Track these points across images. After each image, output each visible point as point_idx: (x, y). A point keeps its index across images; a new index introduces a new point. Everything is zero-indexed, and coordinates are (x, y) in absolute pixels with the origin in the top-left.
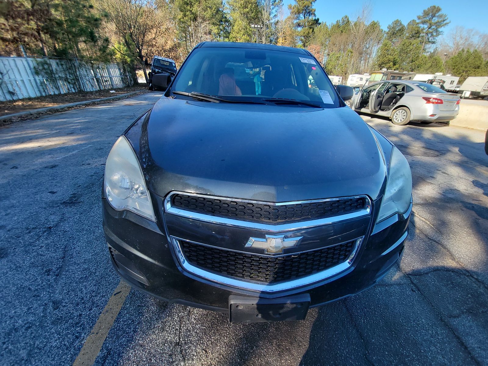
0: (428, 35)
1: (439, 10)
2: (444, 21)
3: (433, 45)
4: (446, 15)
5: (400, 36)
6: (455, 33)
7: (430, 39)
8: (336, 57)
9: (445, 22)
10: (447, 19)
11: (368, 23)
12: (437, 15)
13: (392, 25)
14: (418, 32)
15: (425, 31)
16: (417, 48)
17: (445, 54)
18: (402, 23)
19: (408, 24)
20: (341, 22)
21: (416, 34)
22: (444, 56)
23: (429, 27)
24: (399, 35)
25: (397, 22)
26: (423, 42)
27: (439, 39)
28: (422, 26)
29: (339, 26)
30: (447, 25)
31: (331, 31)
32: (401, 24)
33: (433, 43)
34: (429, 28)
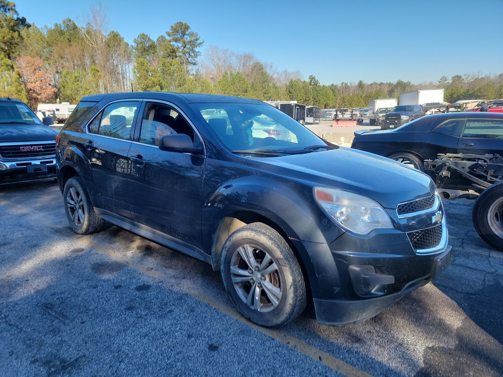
0: (185, 55)
1: (187, 28)
2: (197, 40)
3: (194, 66)
4: (197, 33)
5: (154, 53)
6: (211, 53)
7: (190, 59)
8: (73, 77)
9: (198, 42)
10: (199, 39)
11: (106, 34)
12: (187, 32)
13: (139, 40)
14: (174, 51)
15: (180, 50)
16: (180, 70)
17: (211, 77)
18: (151, 38)
19: (157, 40)
20: (63, 26)
21: (172, 53)
22: (211, 79)
23: (184, 45)
24: (152, 52)
25: (143, 37)
26: (183, 63)
27: (198, 59)
28: (175, 44)
29: (61, 33)
30: (202, 45)
31: (48, 37)
32: (149, 39)
33: (194, 64)
34: (185, 47)
